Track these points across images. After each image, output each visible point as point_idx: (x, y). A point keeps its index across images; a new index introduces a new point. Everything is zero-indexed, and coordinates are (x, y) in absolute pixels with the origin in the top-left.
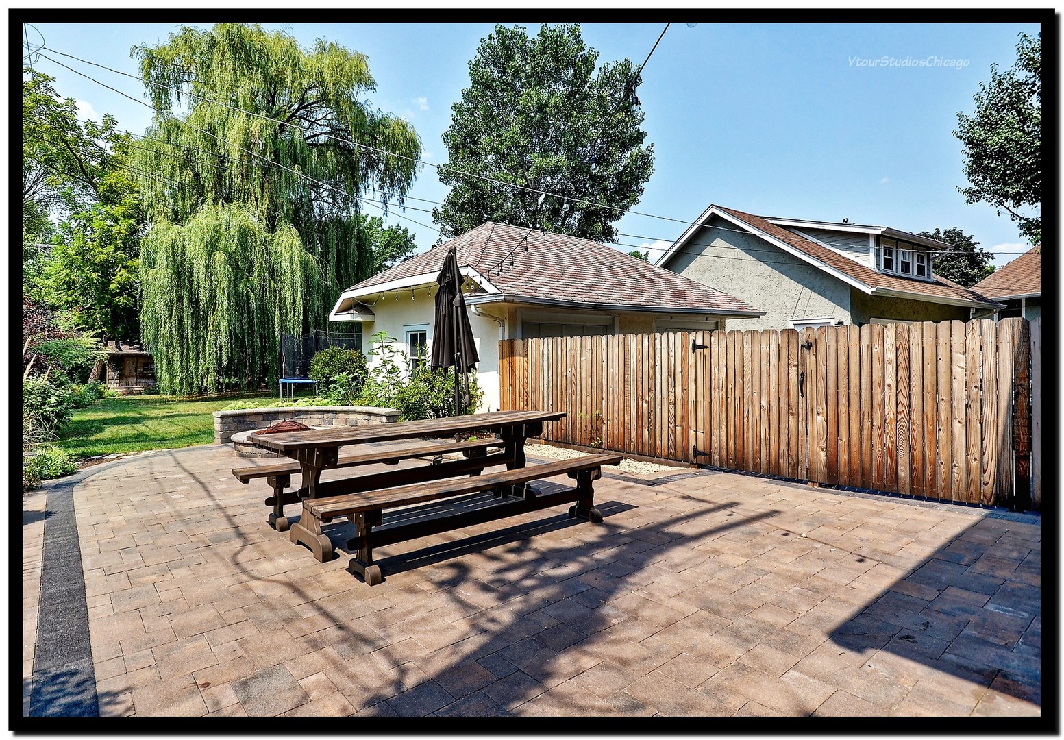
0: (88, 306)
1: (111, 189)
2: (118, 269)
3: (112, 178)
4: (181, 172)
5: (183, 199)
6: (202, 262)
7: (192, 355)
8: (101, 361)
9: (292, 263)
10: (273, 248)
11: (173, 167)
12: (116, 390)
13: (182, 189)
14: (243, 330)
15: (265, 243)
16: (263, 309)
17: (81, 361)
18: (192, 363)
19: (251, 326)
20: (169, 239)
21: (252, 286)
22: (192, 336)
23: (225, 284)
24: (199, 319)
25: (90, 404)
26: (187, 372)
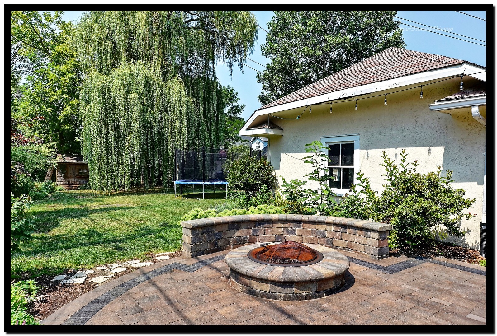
0: (45, 131)
1: (59, 55)
2: (64, 106)
3: (60, 48)
4: (105, 42)
5: (106, 60)
6: (122, 98)
7: (114, 164)
8: (53, 167)
9: (180, 101)
10: (167, 92)
11: (100, 39)
12: (62, 186)
13: (105, 53)
14: (148, 146)
15: (161, 88)
16: (160, 133)
17: (40, 167)
18: (114, 169)
19: (153, 144)
20: (100, 83)
21: (153, 117)
22: (115, 150)
23: (138, 115)
24: (120, 138)
25: (46, 197)
26: (111, 176)
